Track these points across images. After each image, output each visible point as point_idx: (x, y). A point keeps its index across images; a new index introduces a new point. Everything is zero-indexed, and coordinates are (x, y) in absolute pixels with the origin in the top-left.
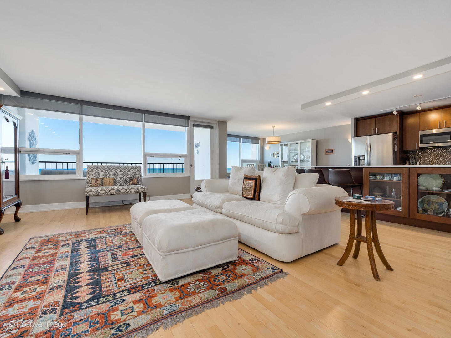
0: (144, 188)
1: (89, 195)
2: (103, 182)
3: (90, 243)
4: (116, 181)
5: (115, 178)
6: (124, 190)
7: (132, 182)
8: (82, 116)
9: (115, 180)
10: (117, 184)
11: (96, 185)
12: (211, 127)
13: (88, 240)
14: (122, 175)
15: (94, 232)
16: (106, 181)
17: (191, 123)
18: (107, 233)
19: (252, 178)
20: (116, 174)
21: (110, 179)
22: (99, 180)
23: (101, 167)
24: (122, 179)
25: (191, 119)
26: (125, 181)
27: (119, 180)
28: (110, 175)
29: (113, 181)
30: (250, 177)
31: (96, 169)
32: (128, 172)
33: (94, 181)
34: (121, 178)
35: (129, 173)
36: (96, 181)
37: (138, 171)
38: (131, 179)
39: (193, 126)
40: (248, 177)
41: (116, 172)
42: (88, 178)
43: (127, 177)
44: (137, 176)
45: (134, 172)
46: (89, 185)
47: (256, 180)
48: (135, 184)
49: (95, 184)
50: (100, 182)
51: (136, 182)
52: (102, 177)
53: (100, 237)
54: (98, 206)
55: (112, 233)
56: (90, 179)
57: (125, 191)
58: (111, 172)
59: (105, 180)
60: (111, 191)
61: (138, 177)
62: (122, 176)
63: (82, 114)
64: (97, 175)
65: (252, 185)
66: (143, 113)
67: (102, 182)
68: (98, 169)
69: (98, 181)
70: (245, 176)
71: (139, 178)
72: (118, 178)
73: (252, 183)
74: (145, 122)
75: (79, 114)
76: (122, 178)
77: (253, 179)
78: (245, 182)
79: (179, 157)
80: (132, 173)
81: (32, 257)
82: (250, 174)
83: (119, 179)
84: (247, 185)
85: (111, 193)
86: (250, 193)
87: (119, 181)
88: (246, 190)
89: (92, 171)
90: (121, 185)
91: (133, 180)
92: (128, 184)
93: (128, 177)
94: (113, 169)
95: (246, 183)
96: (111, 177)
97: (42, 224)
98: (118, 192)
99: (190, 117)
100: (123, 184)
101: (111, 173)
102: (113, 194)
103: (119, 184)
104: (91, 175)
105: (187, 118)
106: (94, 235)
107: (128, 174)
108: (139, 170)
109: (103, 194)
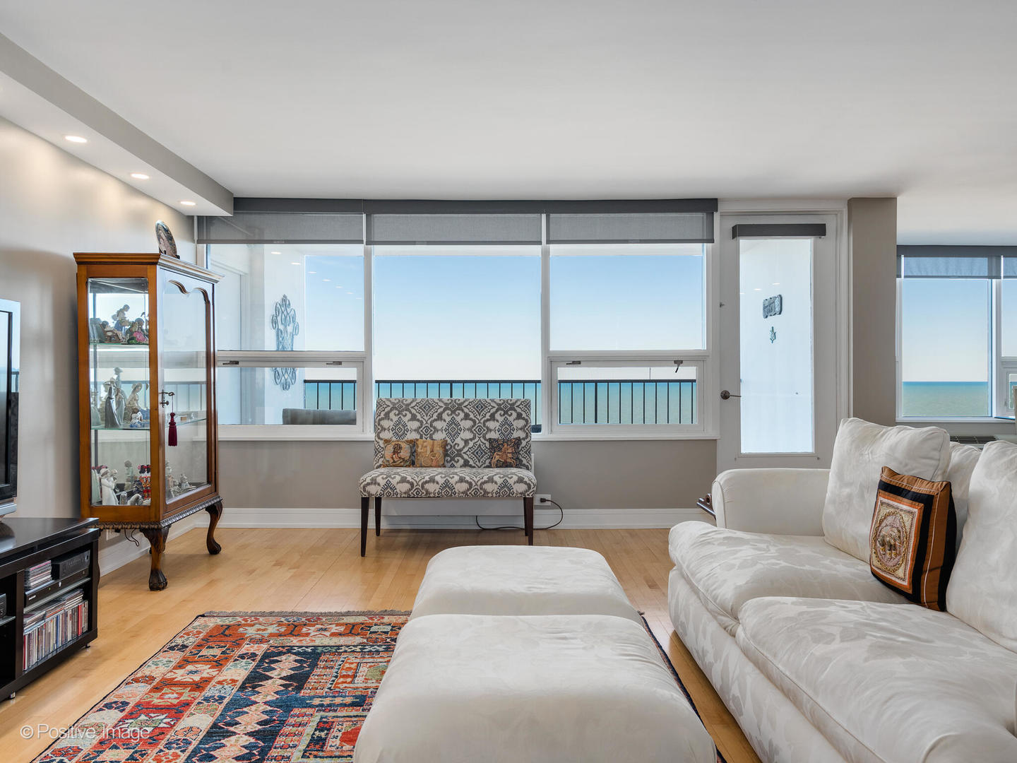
0: (526, 483)
1: (369, 493)
2: (415, 451)
3: (301, 666)
4: (453, 453)
5: (449, 441)
6: (464, 486)
7: (497, 457)
8: (369, 246)
9: (449, 447)
10: (454, 460)
11: (394, 462)
12: (818, 230)
13: (305, 653)
14: (470, 430)
15: (337, 625)
16: (424, 449)
17: (721, 225)
18: (364, 636)
19: (916, 488)
20: (454, 429)
21: (433, 445)
22: (403, 445)
23: (412, 405)
24: (471, 444)
25: (722, 207)
26: (478, 453)
27: (461, 446)
28: (436, 430)
29: (441, 451)
30: (904, 484)
31: (397, 412)
32: (488, 420)
33: (390, 448)
34: (466, 442)
35: (491, 425)
36: (397, 449)
37: (519, 416)
38: (495, 446)
39: (734, 236)
40: (894, 482)
41: (453, 422)
42: (377, 439)
43: (484, 437)
44: (516, 434)
45: (506, 422)
46: (380, 462)
47: (926, 501)
48: (506, 465)
49: (392, 458)
50: (405, 453)
51: (510, 455)
52: (412, 436)
53: (339, 647)
54: (408, 527)
55: (376, 641)
56: (381, 443)
57: (468, 490)
58: (439, 422)
59: (420, 447)
60: (427, 486)
61: (519, 440)
62: (468, 435)
63: (369, 243)
64: (400, 429)
65: (908, 525)
66: (541, 213)
67: (413, 453)
68: (403, 410)
69: (401, 448)
70: (886, 478)
71: (524, 443)
72: (458, 440)
73: (907, 515)
74: (549, 242)
75: (361, 242)
76: (471, 440)
77: (916, 498)
78: (882, 503)
79: (675, 362)
80: (502, 425)
81: (161, 678)
82: (906, 470)
83: (462, 444)
84: (890, 519)
85: (427, 491)
86: (897, 566)
87: (461, 450)
88: (883, 545)
89: (387, 416)
90: (466, 464)
91: (500, 450)
92: (487, 463)
93: (488, 436)
94: (444, 411)
95: (885, 511)
96: (439, 436)
97: (251, 572)
98: (447, 492)
99: (716, 199)
100: (471, 463)
101: (439, 425)
102: (432, 495)
103: (461, 462)
104: (385, 429)
105: (707, 205)
106: (333, 635)
107: (489, 430)
108: (524, 415)
109: (405, 493)
